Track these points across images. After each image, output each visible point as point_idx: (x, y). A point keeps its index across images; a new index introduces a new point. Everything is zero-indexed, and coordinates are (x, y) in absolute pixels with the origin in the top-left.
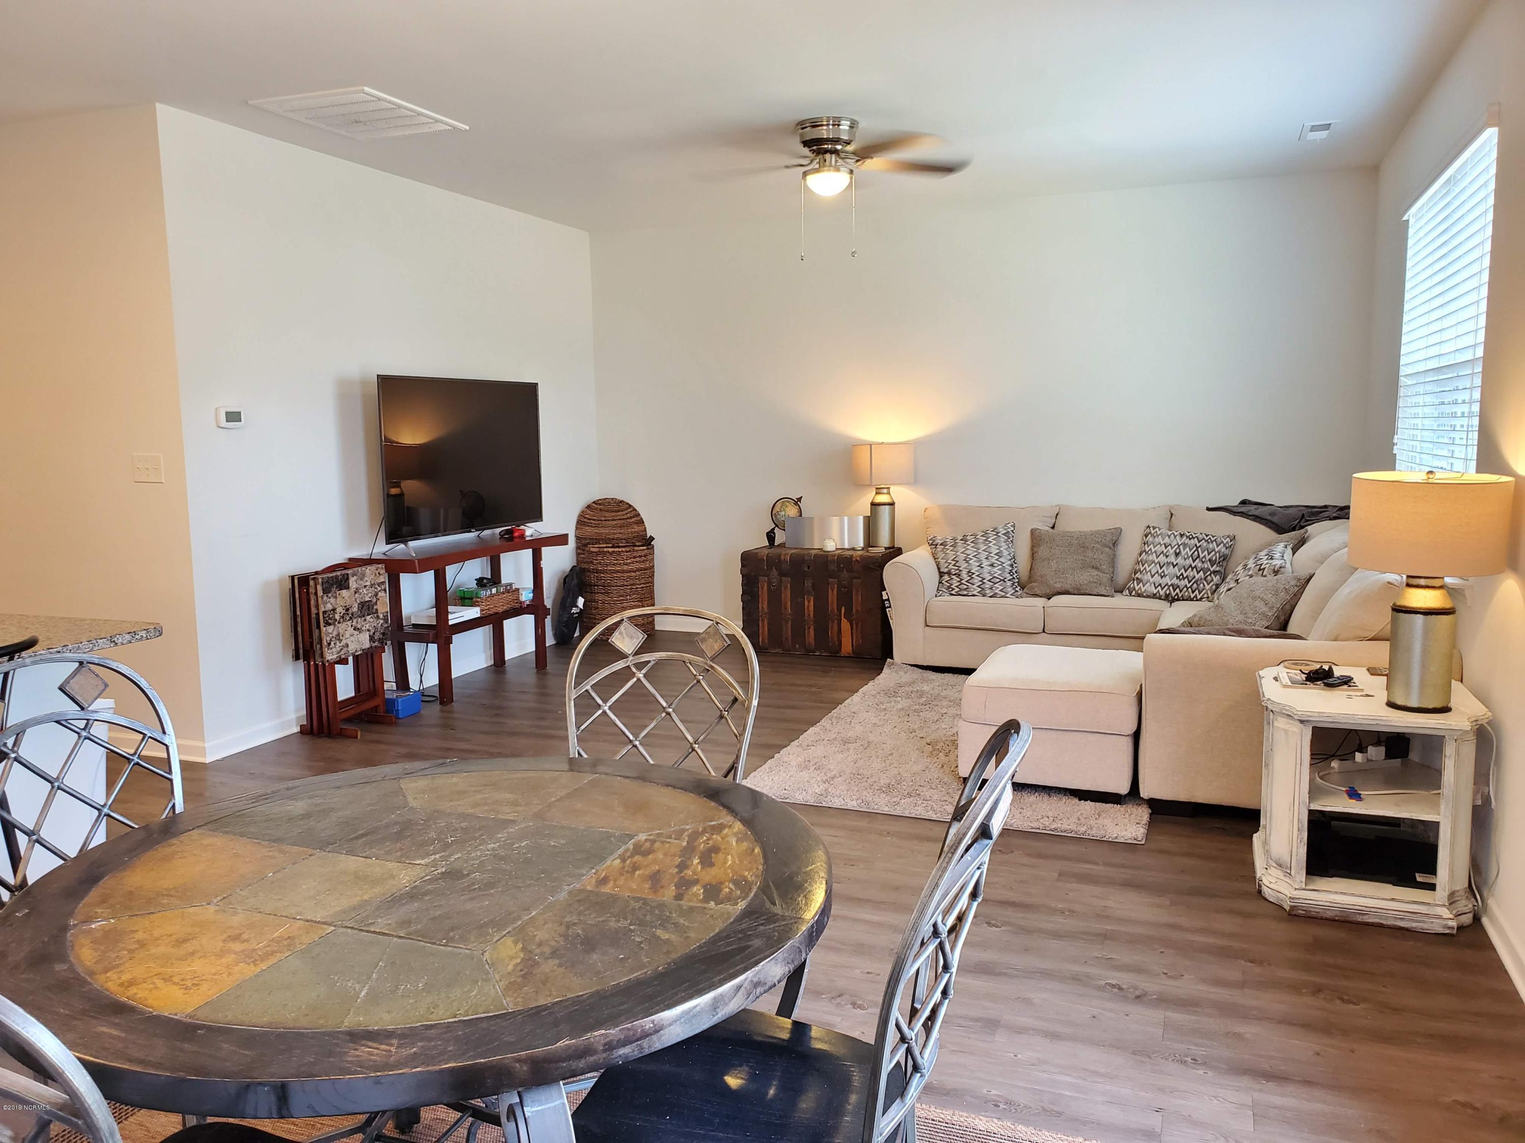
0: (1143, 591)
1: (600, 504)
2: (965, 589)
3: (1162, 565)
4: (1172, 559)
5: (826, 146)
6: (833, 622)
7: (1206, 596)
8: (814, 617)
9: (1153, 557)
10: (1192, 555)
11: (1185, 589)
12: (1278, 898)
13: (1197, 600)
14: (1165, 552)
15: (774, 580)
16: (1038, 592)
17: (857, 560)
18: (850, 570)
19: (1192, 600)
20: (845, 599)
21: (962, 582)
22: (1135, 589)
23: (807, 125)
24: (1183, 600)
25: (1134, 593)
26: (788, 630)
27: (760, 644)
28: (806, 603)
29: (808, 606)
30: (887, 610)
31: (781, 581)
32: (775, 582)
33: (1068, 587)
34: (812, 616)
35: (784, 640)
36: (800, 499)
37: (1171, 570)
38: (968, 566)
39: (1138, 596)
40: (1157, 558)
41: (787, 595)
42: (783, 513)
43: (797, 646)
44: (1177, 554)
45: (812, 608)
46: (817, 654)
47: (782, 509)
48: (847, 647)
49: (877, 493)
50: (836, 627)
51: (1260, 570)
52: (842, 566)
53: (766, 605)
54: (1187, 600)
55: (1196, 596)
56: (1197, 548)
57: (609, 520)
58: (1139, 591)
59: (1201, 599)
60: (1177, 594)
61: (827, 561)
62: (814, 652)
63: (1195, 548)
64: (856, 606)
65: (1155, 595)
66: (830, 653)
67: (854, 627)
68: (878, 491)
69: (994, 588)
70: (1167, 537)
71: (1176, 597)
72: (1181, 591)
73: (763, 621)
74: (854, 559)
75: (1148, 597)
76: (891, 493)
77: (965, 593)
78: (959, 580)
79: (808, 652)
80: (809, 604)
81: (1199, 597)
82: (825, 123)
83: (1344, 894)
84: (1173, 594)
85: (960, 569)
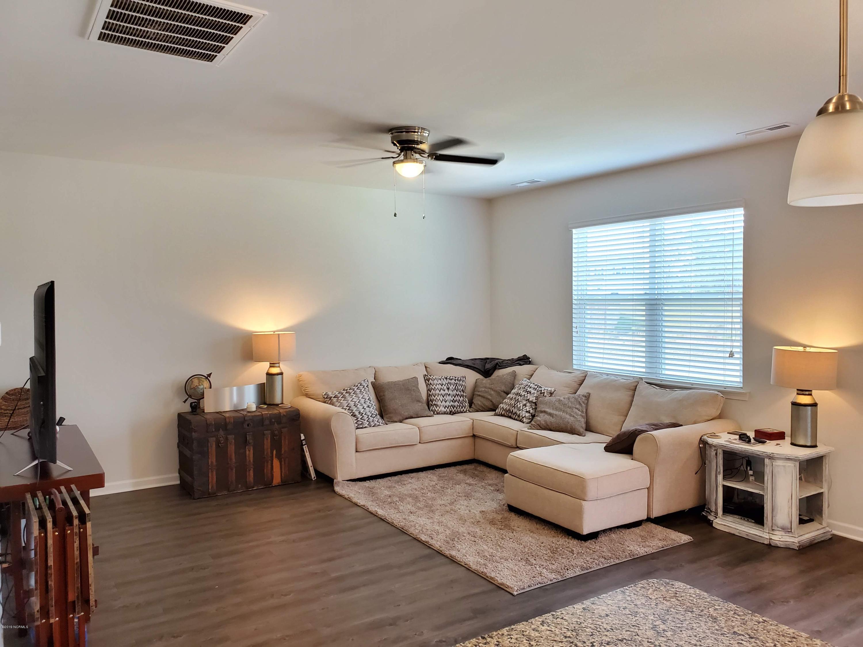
0: (440, 410)
1: (12, 395)
2: (361, 424)
3: (443, 395)
4: (446, 391)
5: (414, 146)
6: (267, 462)
7: (467, 409)
8: (254, 462)
9: (438, 392)
10: (455, 389)
11: (458, 407)
12: (786, 545)
13: (464, 412)
14: (442, 388)
15: (221, 439)
16: (395, 420)
17: (284, 415)
18: (279, 423)
19: (462, 412)
20: (276, 444)
21: (358, 419)
22: (436, 410)
23: (404, 130)
24: (458, 413)
25: (435, 413)
26: (233, 476)
27: (210, 491)
28: (247, 452)
29: (249, 454)
30: (304, 447)
31: (227, 439)
32: (222, 440)
33: (412, 414)
34: (252, 461)
35: (229, 483)
36: (209, 375)
37: (448, 398)
38: (357, 409)
39: (437, 414)
40: (440, 392)
41: (232, 449)
42: (202, 387)
43: (240, 486)
44: (448, 389)
45: (252, 456)
46: (255, 489)
47: (201, 384)
48: (277, 480)
49: (270, 367)
50: (270, 466)
51: (541, 393)
52: (273, 420)
53: (215, 460)
54: (460, 413)
55: (463, 410)
56: (456, 384)
57: (21, 408)
58: (438, 411)
59: (466, 412)
60: (455, 410)
61: (263, 418)
62: (253, 488)
63: (455, 385)
64: (285, 448)
65: (445, 412)
66: (265, 485)
67: (283, 463)
68: (272, 365)
69: (374, 421)
70: (439, 380)
71: (455, 412)
72: (456, 408)
73: (212, 472)
74: (282, 415)
75: (442, 414)
76: (280, 366)
77: (361, 426)
78: (356, 418)
79: (248, 488)
80: (250, 453)
81: (465, 410)
82: (416, 131)
83: (810, 533)
84: (453, 410)
85: (353, 411)
